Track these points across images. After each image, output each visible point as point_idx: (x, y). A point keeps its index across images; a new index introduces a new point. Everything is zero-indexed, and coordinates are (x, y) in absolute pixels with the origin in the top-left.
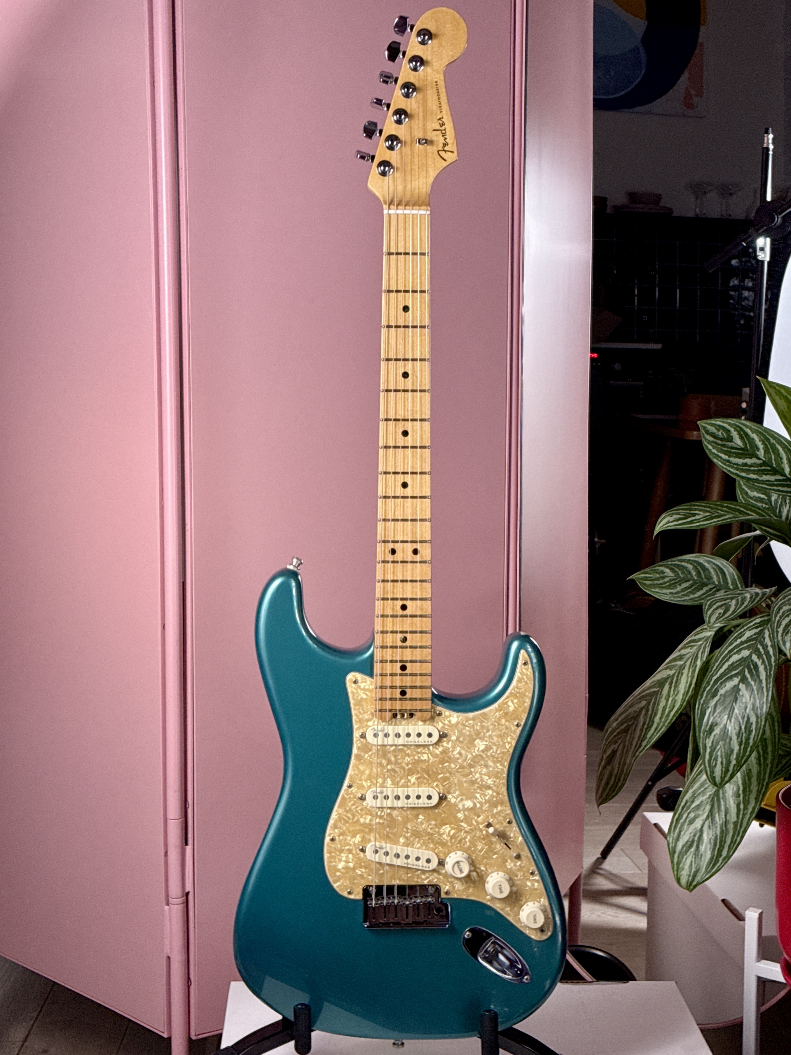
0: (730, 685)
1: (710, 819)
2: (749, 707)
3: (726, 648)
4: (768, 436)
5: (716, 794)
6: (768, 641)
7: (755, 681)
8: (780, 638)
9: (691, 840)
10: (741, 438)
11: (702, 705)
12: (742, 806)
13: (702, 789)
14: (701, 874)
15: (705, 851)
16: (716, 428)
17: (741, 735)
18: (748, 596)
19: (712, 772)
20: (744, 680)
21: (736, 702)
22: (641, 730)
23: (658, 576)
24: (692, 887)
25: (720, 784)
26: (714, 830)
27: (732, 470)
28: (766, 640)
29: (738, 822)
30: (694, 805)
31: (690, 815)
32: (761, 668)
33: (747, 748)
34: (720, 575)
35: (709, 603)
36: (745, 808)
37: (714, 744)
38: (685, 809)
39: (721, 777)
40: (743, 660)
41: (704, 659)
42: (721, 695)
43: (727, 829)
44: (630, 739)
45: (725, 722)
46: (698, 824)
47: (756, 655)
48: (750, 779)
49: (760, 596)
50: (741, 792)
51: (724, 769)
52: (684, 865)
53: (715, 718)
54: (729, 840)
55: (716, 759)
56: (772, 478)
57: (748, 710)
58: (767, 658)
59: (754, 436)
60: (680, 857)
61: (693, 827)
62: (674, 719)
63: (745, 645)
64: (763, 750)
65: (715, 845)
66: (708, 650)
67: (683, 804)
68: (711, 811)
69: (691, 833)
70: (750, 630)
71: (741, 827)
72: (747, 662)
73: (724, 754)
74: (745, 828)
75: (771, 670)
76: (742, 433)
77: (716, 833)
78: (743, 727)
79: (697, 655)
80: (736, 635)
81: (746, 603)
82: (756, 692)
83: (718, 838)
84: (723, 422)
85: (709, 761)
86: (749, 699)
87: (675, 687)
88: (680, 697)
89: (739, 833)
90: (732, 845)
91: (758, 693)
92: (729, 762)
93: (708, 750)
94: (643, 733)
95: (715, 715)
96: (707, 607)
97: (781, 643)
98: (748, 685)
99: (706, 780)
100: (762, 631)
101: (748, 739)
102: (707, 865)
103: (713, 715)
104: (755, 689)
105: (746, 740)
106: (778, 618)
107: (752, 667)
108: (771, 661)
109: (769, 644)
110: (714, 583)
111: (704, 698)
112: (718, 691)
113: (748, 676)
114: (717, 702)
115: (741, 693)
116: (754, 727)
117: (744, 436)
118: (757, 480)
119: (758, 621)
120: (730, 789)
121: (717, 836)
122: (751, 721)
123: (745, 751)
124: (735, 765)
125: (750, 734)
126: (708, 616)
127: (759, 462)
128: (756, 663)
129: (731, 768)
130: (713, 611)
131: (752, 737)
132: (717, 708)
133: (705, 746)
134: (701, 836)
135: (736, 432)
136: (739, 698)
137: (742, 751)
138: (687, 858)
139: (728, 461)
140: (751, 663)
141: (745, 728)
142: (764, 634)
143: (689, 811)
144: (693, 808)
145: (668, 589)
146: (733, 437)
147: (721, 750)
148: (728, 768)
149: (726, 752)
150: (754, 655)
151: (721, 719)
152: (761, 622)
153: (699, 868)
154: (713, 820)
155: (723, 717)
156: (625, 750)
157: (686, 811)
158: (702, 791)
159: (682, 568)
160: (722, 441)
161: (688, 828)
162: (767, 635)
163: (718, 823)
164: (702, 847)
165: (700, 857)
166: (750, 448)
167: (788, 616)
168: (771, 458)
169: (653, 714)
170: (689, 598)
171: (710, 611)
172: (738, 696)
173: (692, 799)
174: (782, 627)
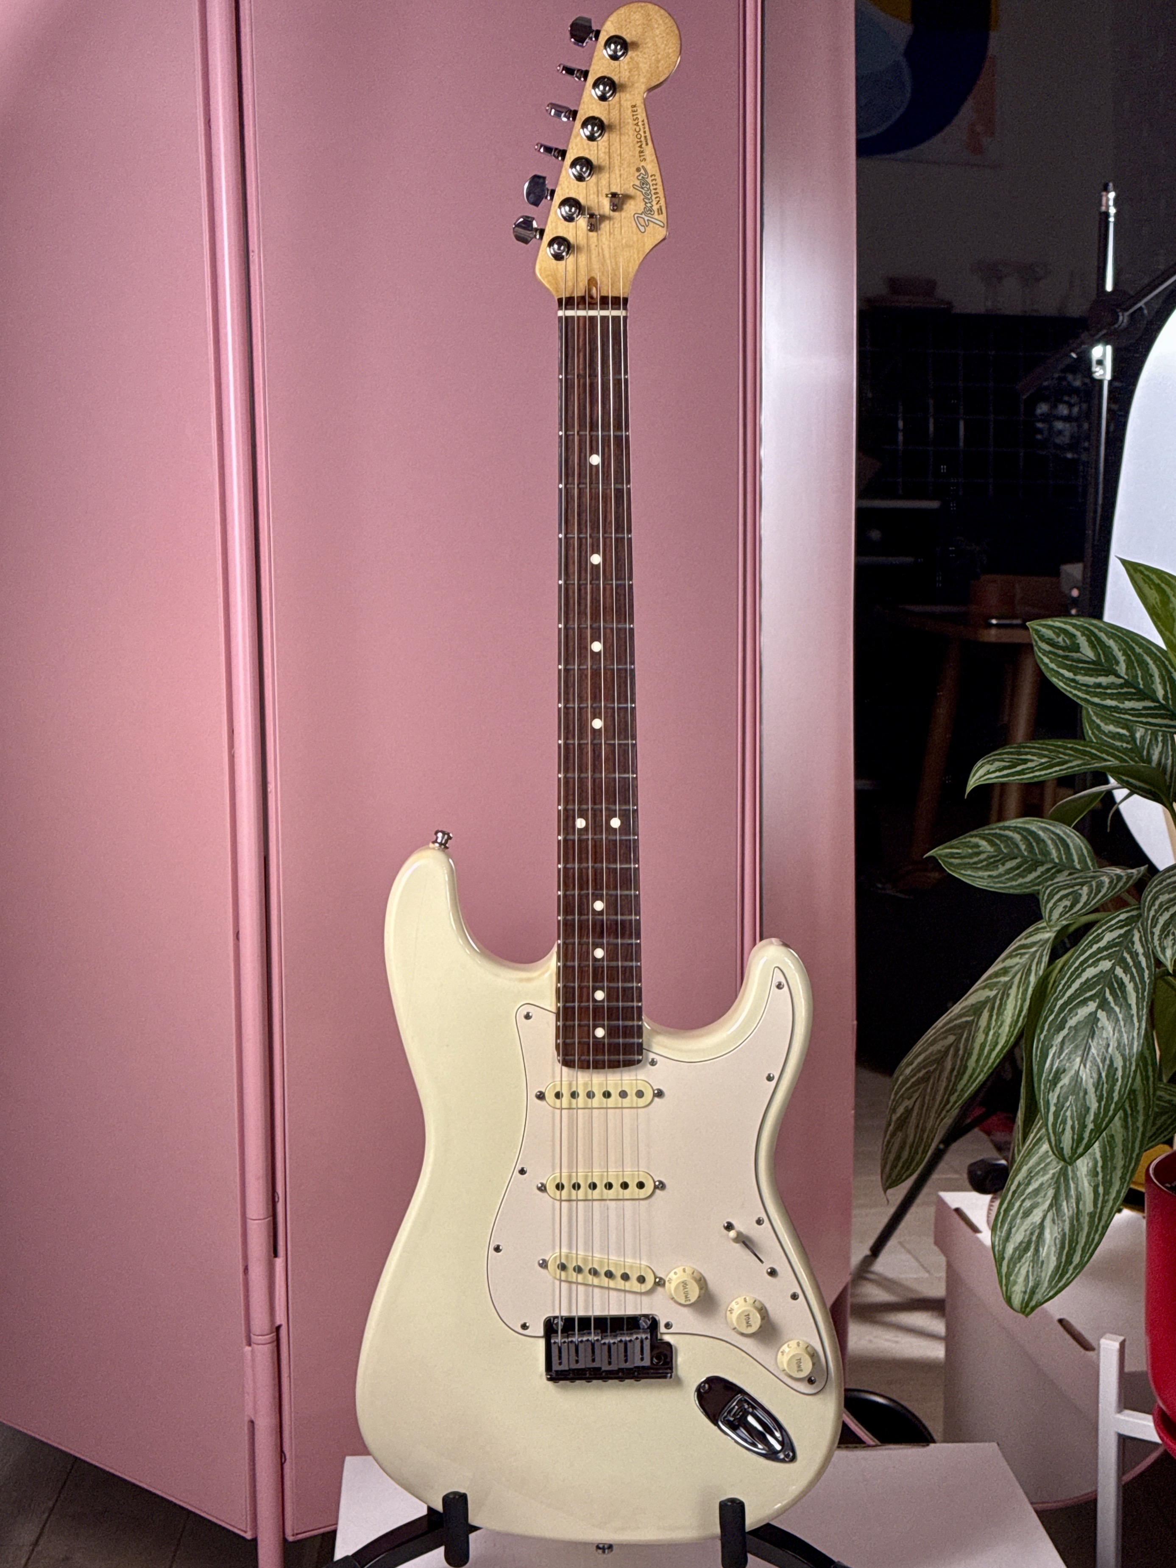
0: (1083, 1012)
1: (1054, 1209)
2: (1113, 1044)
3: (1077, 958)
4: (1131, 643)
5: (1063, 1173)
6: (1138, 947)
7: (1121, 1007)
8: (1156, 943)
9: (1026, 1240)
10: (1093, 647)
11: (1043, 1042)
12: (1101, 1190)
13: (1042, 1165)
14: (1043, 1291)
15: (1048, 1254)
16: (1054, 632)
17: (1100, 1086)
18: (1106, 880)
19: (1059, 1141)
20: (1103, 1005)
21: (1093, 1038)
22: (949, 1080)
24: (1028, 1309)
25: (1070, 1158)
26: (1061, 1225)
27: (1079, 694)
28: (1135, 946)
29: (1095, 1213)
30: (1030, 1189)
31: (1025, 1204)
32: (1130, 987)
33: (1110, 1106)
34: (1062, 849)
35: (1048, 891)
36: (1107, 1193)
37: (1061, 1100)
38: (1016, 1195)
39: (1071, 1148)
40: (1101, 975)
41: (1041, 973)
42: (1070, 1027)
43: (1079, 1224)
44: (931, 1091)
45: (1076, 1067)
46: (1036, 1216)
47: (1120, 967)
48: (1112, 1149)
49: (1124, 880)
50: (1099, 1169)
51: (1075, 1137)
52: (1017, 1276)
53: (1061, 1061)
54: (1082, 1240)
55: (1064, 1122)
56: (1139, 705)
57: (1110, 1050)
58: (1137, 972)
59: (1111, 643)
60: (1011, 1265)
61: (1028, 1221)
62: (998, 1061)
63: (1105, 953)
64: (1130, 1106)
65: (1062, 1246)
66: (1046, 959)
67: (1013, 1188)
68: (1056, 1197)
69: (1026, 1231)
70: (1111, 931)
71: (1100, 1219)
72: (1109, 977)
73: (1075, 1114)
74: (1106, 1221)
75: (1143, 990)
76: (1093, 639)
77: (1063, 1230)
78: (1104, 1075)
79: (1030, 966)
80: (1091, 938)
81: (1104, 891)
82: (1122, 1023)
83: (1067, 1236)
84: (1065, 623)
85: (1054, 1125)
86: (1112, 1032)
87: (1000, 1013)
88: (1006, 1029)
89: (1097, 1229)
90: (1088, 1247)
91: (1125, 1026)
92: (1083, 1126)
93: (1053, 1109)
94: (952, 1084)
95: (1062, 1056)
96: (1045, 898)
97: (1158, 949)
98: (1110, 1012)
99: (1047, 1152)
100: (1129, 932)
101: (1111, 1091)
102: (1051, 1276)
103: (1059, 1057)
104: (1121, 1018)
105: (1108, 1093)
106: (1152, 913)
107: (1116, 986)
108: (1143, 977)
109: (1141, 951)
110: (1052, 860)
111: (1045, 1033)
112: (1066, 1021)
113: (1110, 999)
114: (1064, 1038)
115: (1100, 1025)
116: (1119, 1073)
117: (1095, 643)
118: (1116, 707)
119: (1123, 917)
120: (1083, 1166)
121: (1064, 1235)
122: (1115, 1066)
123: (1107, 1107)
124: (1092, 1130)
125: (1114, 1085)
126: (1048, 910)
127: (1120, 681)
128: (1121, 978)
129: (1086, 1135)
130: (1055, 904)
131: (1117, 1088)
132: (1065, 1047)
133: (1047, 1103)
134: (1041, 1233)
135: (1084, 638)
136: (1097, 1032)
137: (1102, 1110)
138: (1020, 1267)
139: (1073, 681)
140: (1113, 980)
141: (1107, 1076)
142: (1133, 935)
143: (1023, 1197)
144: (1028, 1194)
145: (986, 870)
146: (1081, 645)
147: (1072, 1107)
148: (1082, 1134)
149: (1079, 1111)
150: (1117, 968)
151: (1070, 1063)
152: (1127, 918)
153: (1039, 1281)
154: (1059, 1210)
155: (1074, 1060)
156: (925, 1108)
157: (1019, 1197)
158: (1042, 1168)
159: (1005, 839)
160: (1064, 651)
161: (1022, 1223)
162: (1136, 938)
163: (1067, 1214)
164: (1043, 1250)
165: (1040, 1265)
166: (1106, 661)
167: (1167, 909)
168: (1137, 676)
169: (966, 1055)
170: (1017, 883)
171: (1050, 905)
172: (1096, 1029)
173: (1026, 1181)
174: (1159, 926)
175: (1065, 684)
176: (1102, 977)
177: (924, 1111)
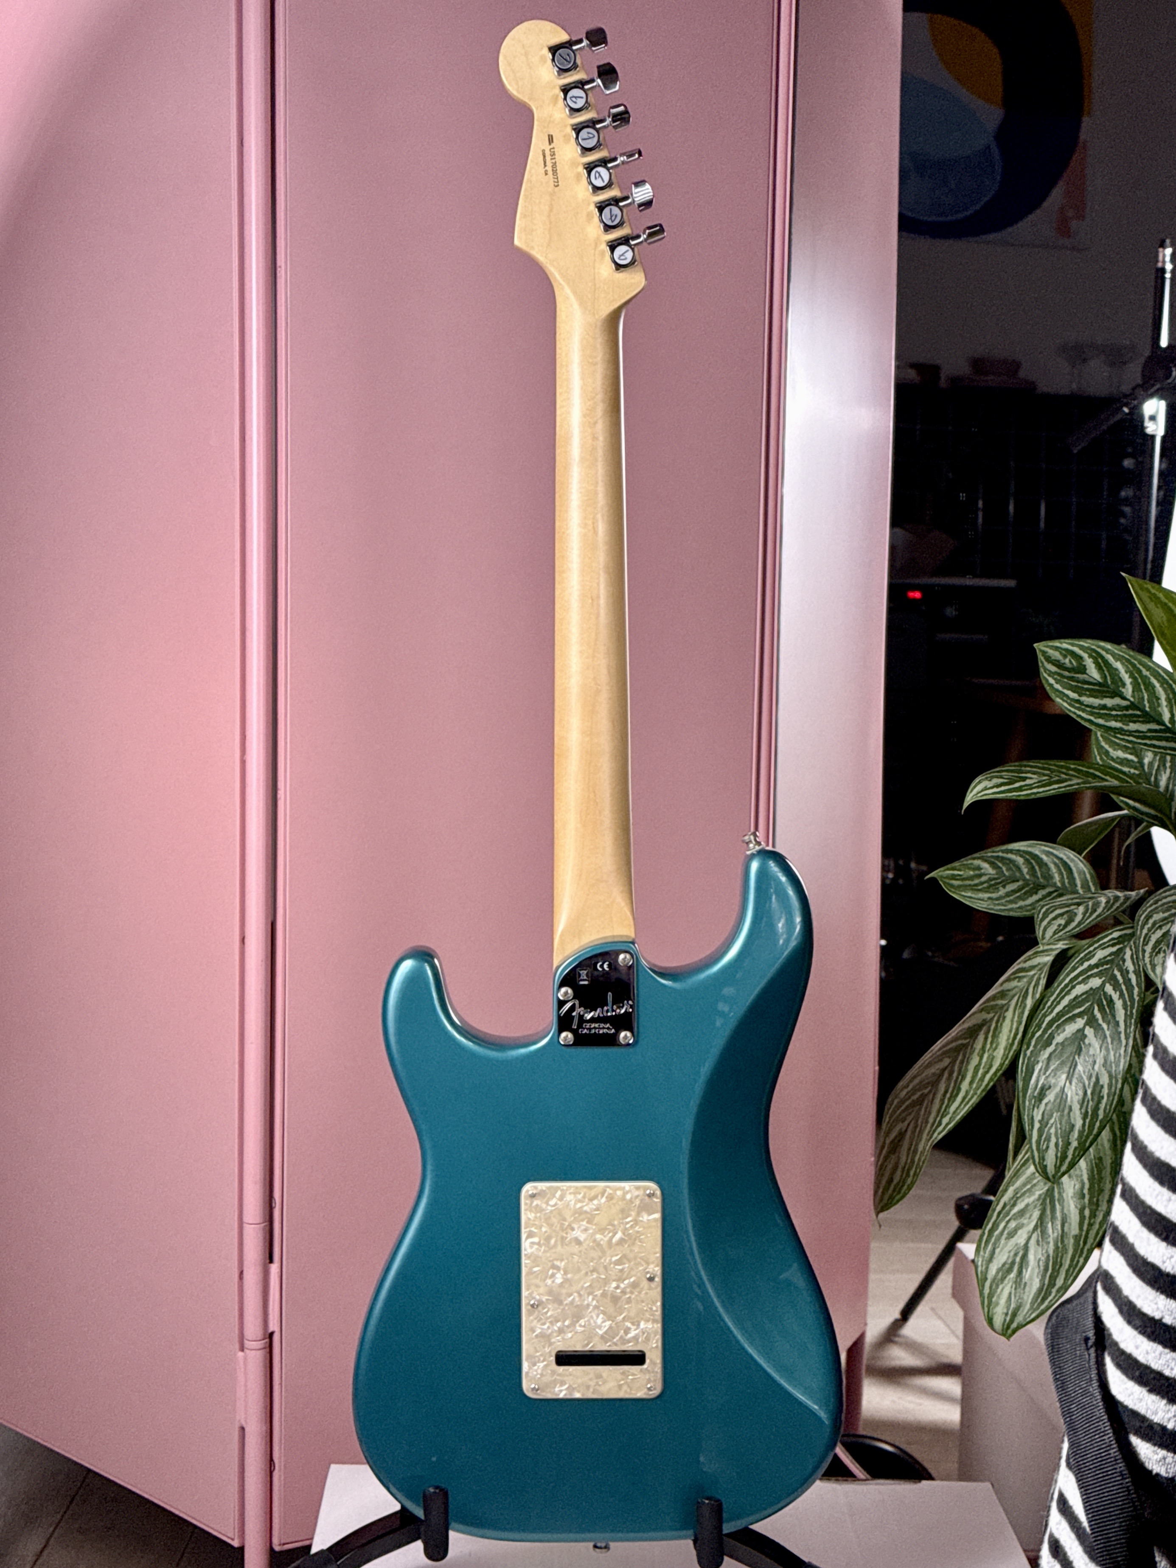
0: (1070, 1029)
1: (1039, 1230)
2: (1100, 1061)
3: (1068, 975)
4: (1138, 666)
5: (1050, 1193)
6: (1129, 965)
7: (1108, 1024)
8: (1147, 960)
9: (1010, 1261)
10: (1099, 668)
11: (1029, 1059)
12: (1087, 1212)
13: (1029, 1186)
14: (1024, 1313)
15: (1031, 1278)
16: (1061, 653)
17: (1086, 1103)
18: (1103, 900)
19: (1043, 1159)
20: (1092, 1022)
21: (1079, 1055)
22: (942, 1101)
23: (972, 873)
24: (1009, 1331)
25: (1054, 1176)
26: (1045, 1247)
27: (1083, 715)
28: (1126, 964)
29: (1081, 1235)
30: (1016, 1210)
31: (1010, 1225)
32: (1119, 1004)
33: (1094, 1125)
34: (1064, 873)
35: (1044, 910)
36: (1093, 1215)
37: (1046, 1117)
38: (1001, 1216)
39: (1055, 1165)
40: (1092, 992)
41: (1038, 996)
42: (1057, 1044)
43: (1064, 1246)
44: (924, 1114)
45: (1062, 1084)
46: (1021, 1238)
47: (1111, 985)
48: (1100, 1172)
49: (1121, 900)
50: (1086, 1191)
51: (1059, 1155)
52: (999, 1297)
53: (1047, 1077)
54: (1066, 1263)
55: (1048, 1139)
56: (1144, 727)
57: (1096, 1067)
58: (1127, 989)
59: (1118, 665)
60: (994, 1287)
61: (1013, 1241)
62: (991, 1084)
63: (1096, 970)
64: (1120, 1129)
65: (1046, 1269)
66: (1043, 982)
67: (999, 1208)
68: (1041, 1219)
69: (1010, 1252)
70: (1103, 949)
71: (1085, 1243)
72: (1099, 994)
73: (1059, 1131)
74: (1092, 1245)
75: (1132, 1007)
76: (1100, 660)
77: (1047, 1252)
78: (1089, 1092)
79: (1027, 990)
80: (1082, 956)
81: (1099, 910)
82: (1109, 1040)
83: (1051, 1258)
84: (1073, 645)
85: (1038, 1143)
86: (1098, 1050)
87: (994, 1036)
88: (1000, 1053)
89: (1082, 1252)
90: (1071, 1270)
91: (1112, 1043)
92: (1067, 1144)
93: (1037, 1125)
94: (944, 1106)
95: (1048, 1073)
96: (1040, 916)
97: (1149, 966)
98: (1097, 1028)
99: (1034, 1173)
100: (1120, 951)
101: (1096, 1109)
102: (1033, 1298)
103: (1045, 1074)
104: (1108, 1035)
105: (1093, 1110)
106: (1145, 931)
107: (1105, 1003)
108: (1133, 994)
109: (1131, 968)
110: (1055, 885)
111: (1031, 1048)
112: (1054, 1037)
113: (1098, 1016)
114: (1051, 1054)
115: (1087, 1041)
116: (1105, 1091)
117: (1102, 664)
118: (1121, 730)
119: (1116, 935)
120: (1069, 1186)
121: (1048, 1256)
122: (1101, 1083)
123: (1091, 1126)
124: (1076, 1148)
125: (1099, 1102)
126: (1042, 928)
127: (1125, 703)
128: (1110, 996)
129: (1070, 1154)
130: (1049, 923)
131: (1103, 1105)
132: (1051, 1063)
133: (1032, 1120)
134: (1025, 1256)
135: (1091, 660)
136: (1083, 1049)
137: (1087, 1128)
138: (1003, 1287)
139: (1078, 701)
140: (1103, 997)
141: (1092, 1094)
142: (1125, 953)
143: (1007, 1219)
144: (1014, 1214)
145: (986, 892)
146: (1087, 667)
147: (1056, 1124)
148: (1066, 1152)
149: (1063, 1128)
150: (1108, 985)
151: (1056, 1079)
152: (1120, 936)
153: (1021, 1303)
154: (1044, 1233)
155: (1060, 1077)
156: (918, 1129)
157: (1005, 1217)
158: (1028, 1190)
159: (1008, 862)
160: (1069, 672)
161: (1006, 1244)
162: (1128, 956)
163: (1052, 1236)
164: (1027, 1271)
165: (1022, 1286)
166: (1112, 683)
167: (1160, 927)
168: (1143, 698)
169: (960, 1077)
170: (1017, 906)
171: (1045, 923)
172: (1083, 1046)
173: (1012, 1202)
174: (1151, 944)
175: (1070, 705)
176: (1091, 994)
177: (916, 1134)
